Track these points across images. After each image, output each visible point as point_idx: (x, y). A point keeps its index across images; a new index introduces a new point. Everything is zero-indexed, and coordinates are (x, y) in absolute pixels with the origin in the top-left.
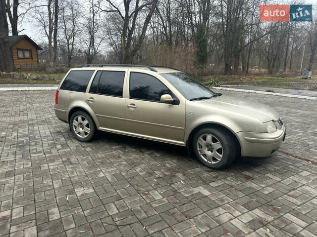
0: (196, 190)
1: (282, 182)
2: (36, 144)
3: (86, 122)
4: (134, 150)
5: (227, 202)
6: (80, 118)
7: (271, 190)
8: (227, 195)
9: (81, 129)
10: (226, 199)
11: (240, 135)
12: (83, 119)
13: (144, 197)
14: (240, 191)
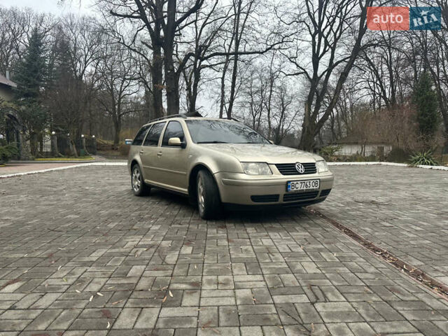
0: (150, 226)
3: (138, 175)
8: (170, 231)
9: (136, 182)
10: (161, 233)
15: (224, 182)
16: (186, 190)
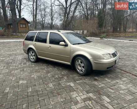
0: (68, 84)
1: (111, 82)
2: (14, 63)
3: (33, 54)
4: (52, 66)
5: (79, 89)
6: (31, 52)
7: (103, 85)
8: (81, 86)
9: (32, 57)
10: (80, 88)
11: (91, 60)
12: (33, 53)
13: (45, 86)
14: (88, 85)
15: (95, 63)
16: (69, 63)
